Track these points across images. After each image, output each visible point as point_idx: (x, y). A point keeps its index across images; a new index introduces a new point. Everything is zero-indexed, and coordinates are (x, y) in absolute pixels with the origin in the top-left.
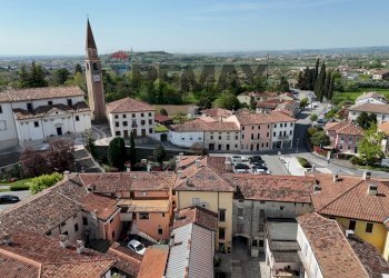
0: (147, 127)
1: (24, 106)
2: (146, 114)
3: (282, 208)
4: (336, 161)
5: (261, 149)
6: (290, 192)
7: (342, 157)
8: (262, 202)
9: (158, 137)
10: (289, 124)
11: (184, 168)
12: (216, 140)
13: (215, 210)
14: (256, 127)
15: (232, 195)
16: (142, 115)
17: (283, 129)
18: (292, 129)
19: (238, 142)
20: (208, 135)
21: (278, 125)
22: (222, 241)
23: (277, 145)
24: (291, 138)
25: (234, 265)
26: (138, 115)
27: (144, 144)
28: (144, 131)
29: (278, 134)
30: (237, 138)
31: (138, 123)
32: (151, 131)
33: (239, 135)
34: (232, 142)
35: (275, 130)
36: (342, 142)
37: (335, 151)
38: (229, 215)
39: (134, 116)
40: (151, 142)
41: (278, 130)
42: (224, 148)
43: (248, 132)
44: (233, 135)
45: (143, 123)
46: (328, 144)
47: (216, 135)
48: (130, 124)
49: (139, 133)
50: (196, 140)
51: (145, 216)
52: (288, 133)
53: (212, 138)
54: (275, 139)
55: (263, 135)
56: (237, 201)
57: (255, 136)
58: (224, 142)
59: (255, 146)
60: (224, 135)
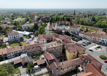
0: (75, 31)
1: (61, 24)
5: (96, 42)
9: (77, 33)
10: (105, 39)
14: (95, 37)
19: (90, 39)
21: (102, 38)
24: (105, 42)
26: (74, 28)
29: (101, 40)
33: (91, 37)
34: (89, 38)
41: (101, 39)
42: (87, 39)
43: (93, 37)
48: (73, 30)
49: (74, 32)
50: (82, 36)
53: (85, 36)
55: (97, 39)
57: (95, 39)
59: (94, 41)
60: (88, 36)
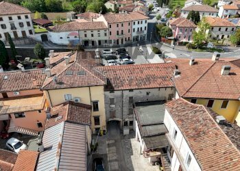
0: (26, 28)
2: (23, 17)
3: (148, 94)
4: (177, 47)
5: (124, 42)
6: (154, 78)
7: (182, 44)
8: (131, 90)
9: (38, 37)
10: (144, 22)
11: (54, 65)
12: (89, 38)
13: (88, 103)
14: (120, 25)
15: (103, 87)
16: (19, 18)
17: (140, 26)
18: (146, 25)
19: (107, 38)
20: (82, 34)
21: (136, 22)
22: (98, 126)
23: (136, 39)
24: (146, 32)
25: (109, 145)
26: (15, 18)
27: (26, 44)
28: (24, 33)
29: (136, 30)
30: (106, 34)
31: (17, 25)
32: (31, 32)
33: (107, 32)
34: (103, 38)
35: (134, 27)
36: (181, 33)
37: (175, 40)
38: (101, 106)
39: (10, 18)
40: (33, 42)
41: (136, 26)
42: (97, 44)
43: (114, 29)
44: (102, 32)
45: (21, 25)
46: (171, 35)
47: (89, 33)
48: (8, 26)
49: (20, 35)
50: (72, 38)
51: (20, 115)
52: (143, 29)
53: (86, 36)
54: (134, 34)
55: (126, 32)
56: (108, 93)
57: (120, 32)
58: (96, 39)
59: (120, 41)
60: (95, 33)
